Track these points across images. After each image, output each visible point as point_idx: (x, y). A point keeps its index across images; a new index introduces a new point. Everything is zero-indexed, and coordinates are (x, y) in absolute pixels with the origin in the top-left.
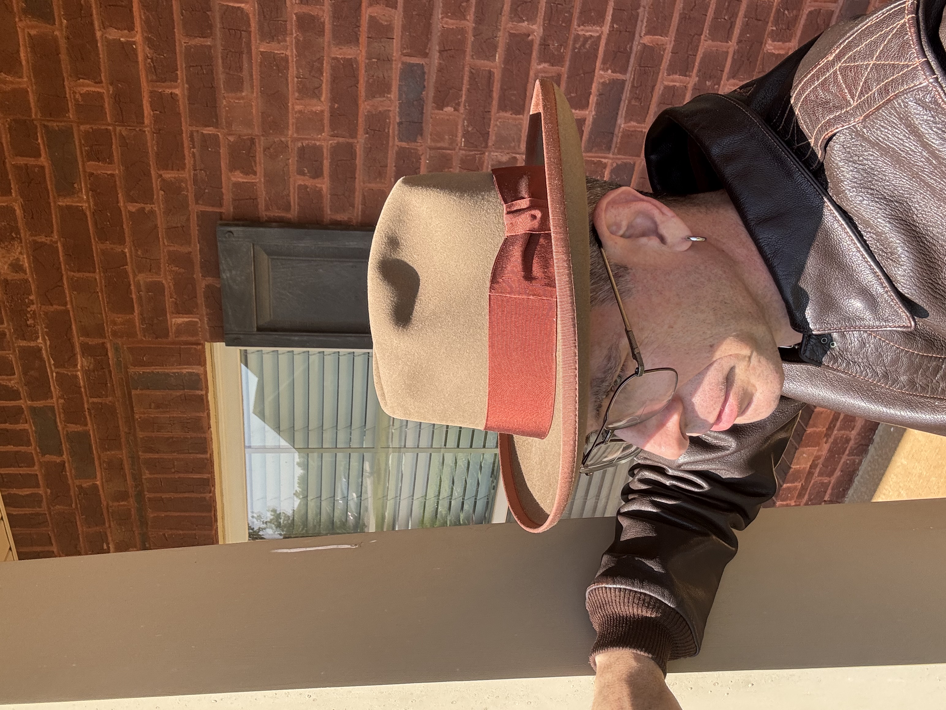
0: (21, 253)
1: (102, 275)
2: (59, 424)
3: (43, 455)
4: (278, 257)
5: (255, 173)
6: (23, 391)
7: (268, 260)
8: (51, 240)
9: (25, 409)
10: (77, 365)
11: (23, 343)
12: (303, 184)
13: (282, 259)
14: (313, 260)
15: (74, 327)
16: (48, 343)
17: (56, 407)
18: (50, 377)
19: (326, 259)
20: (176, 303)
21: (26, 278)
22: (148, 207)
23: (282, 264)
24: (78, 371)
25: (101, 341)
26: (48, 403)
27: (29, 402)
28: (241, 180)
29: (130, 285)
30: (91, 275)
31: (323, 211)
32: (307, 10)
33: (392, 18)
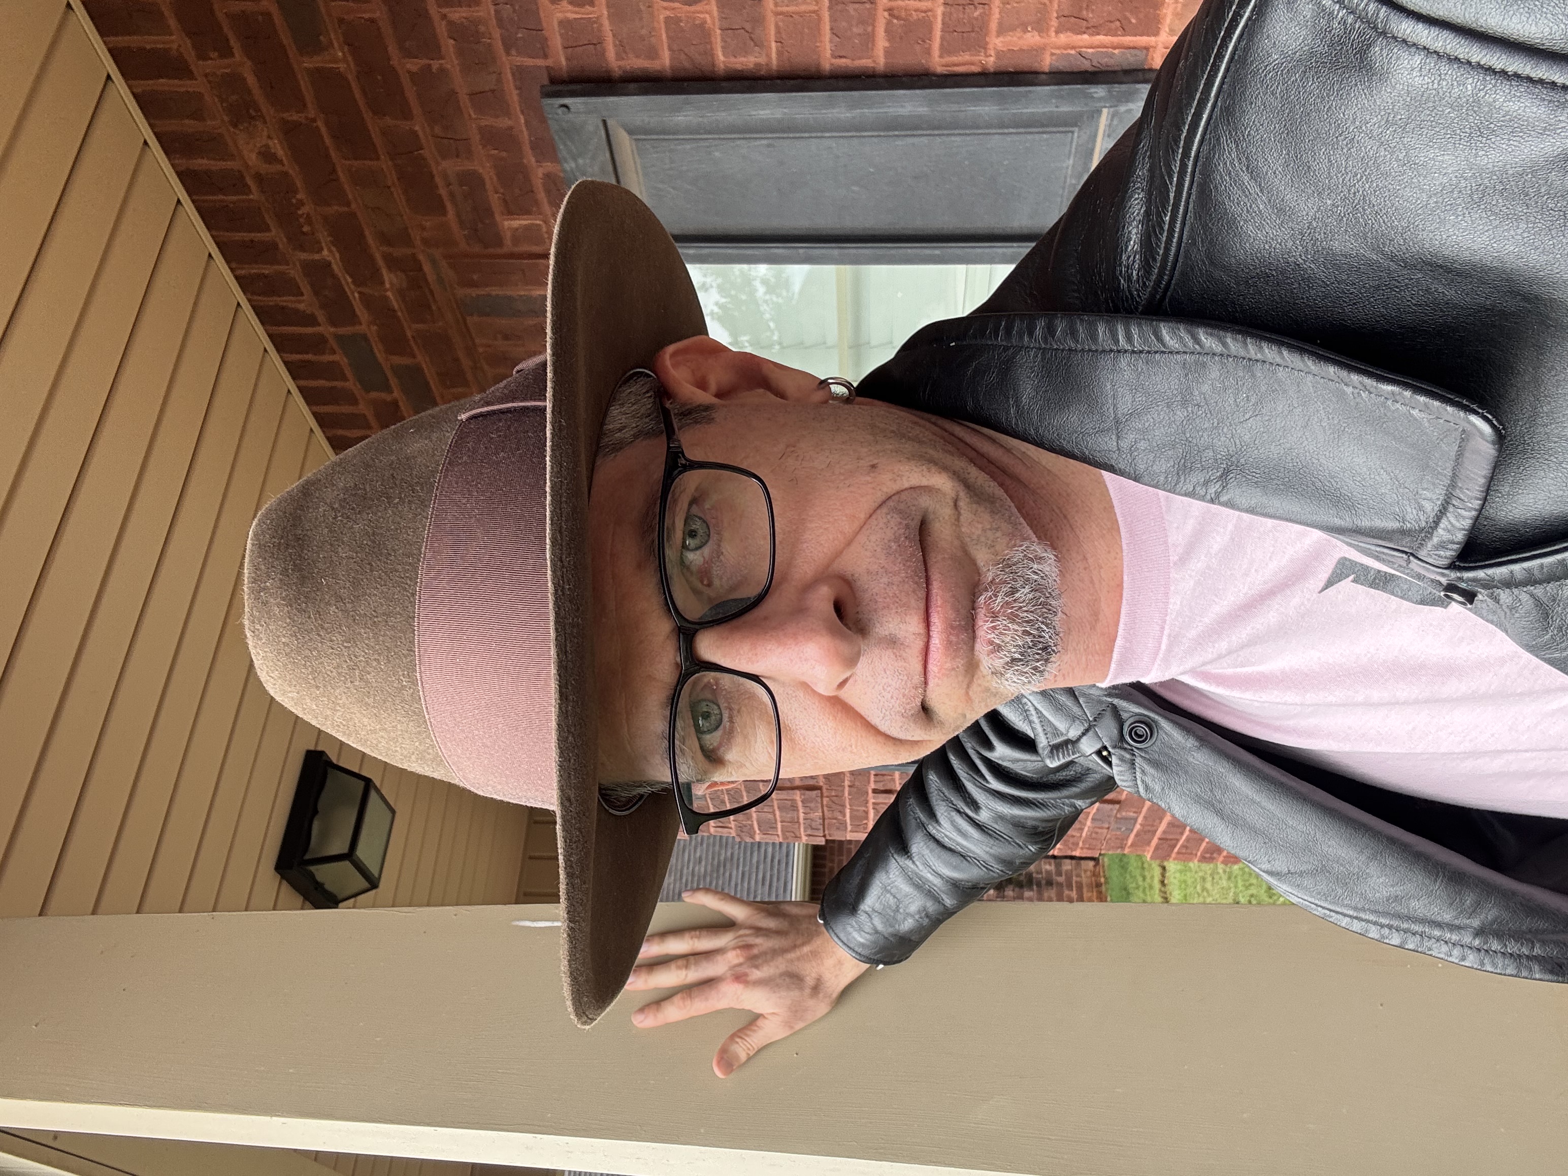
0: (269, 137)
1: (390, 163)
2: (378, 355)
3: (368, 391)
4: (646, 137)
6: (321, 316)
7: (628, 143)
8: (307, 118)
9: (328, 336)
10: (382, 283)
11: (303, 256)
12: (671, 15)
13: (651, 139)
14: (703, 138)
15: (367, 233)
16: (337, 255)
17: (369, 335)
18: (351, 297)
20: (505, 201)
21: (285, 169)
22: (435, 65)
23: (652, 146)
24: (387, 290)
25: (408, 251)
26: (357, 329)
27: (332, 330)
28: (571, 16)
29: (432, 177)
30: (375, 162)
31: (712, 55)
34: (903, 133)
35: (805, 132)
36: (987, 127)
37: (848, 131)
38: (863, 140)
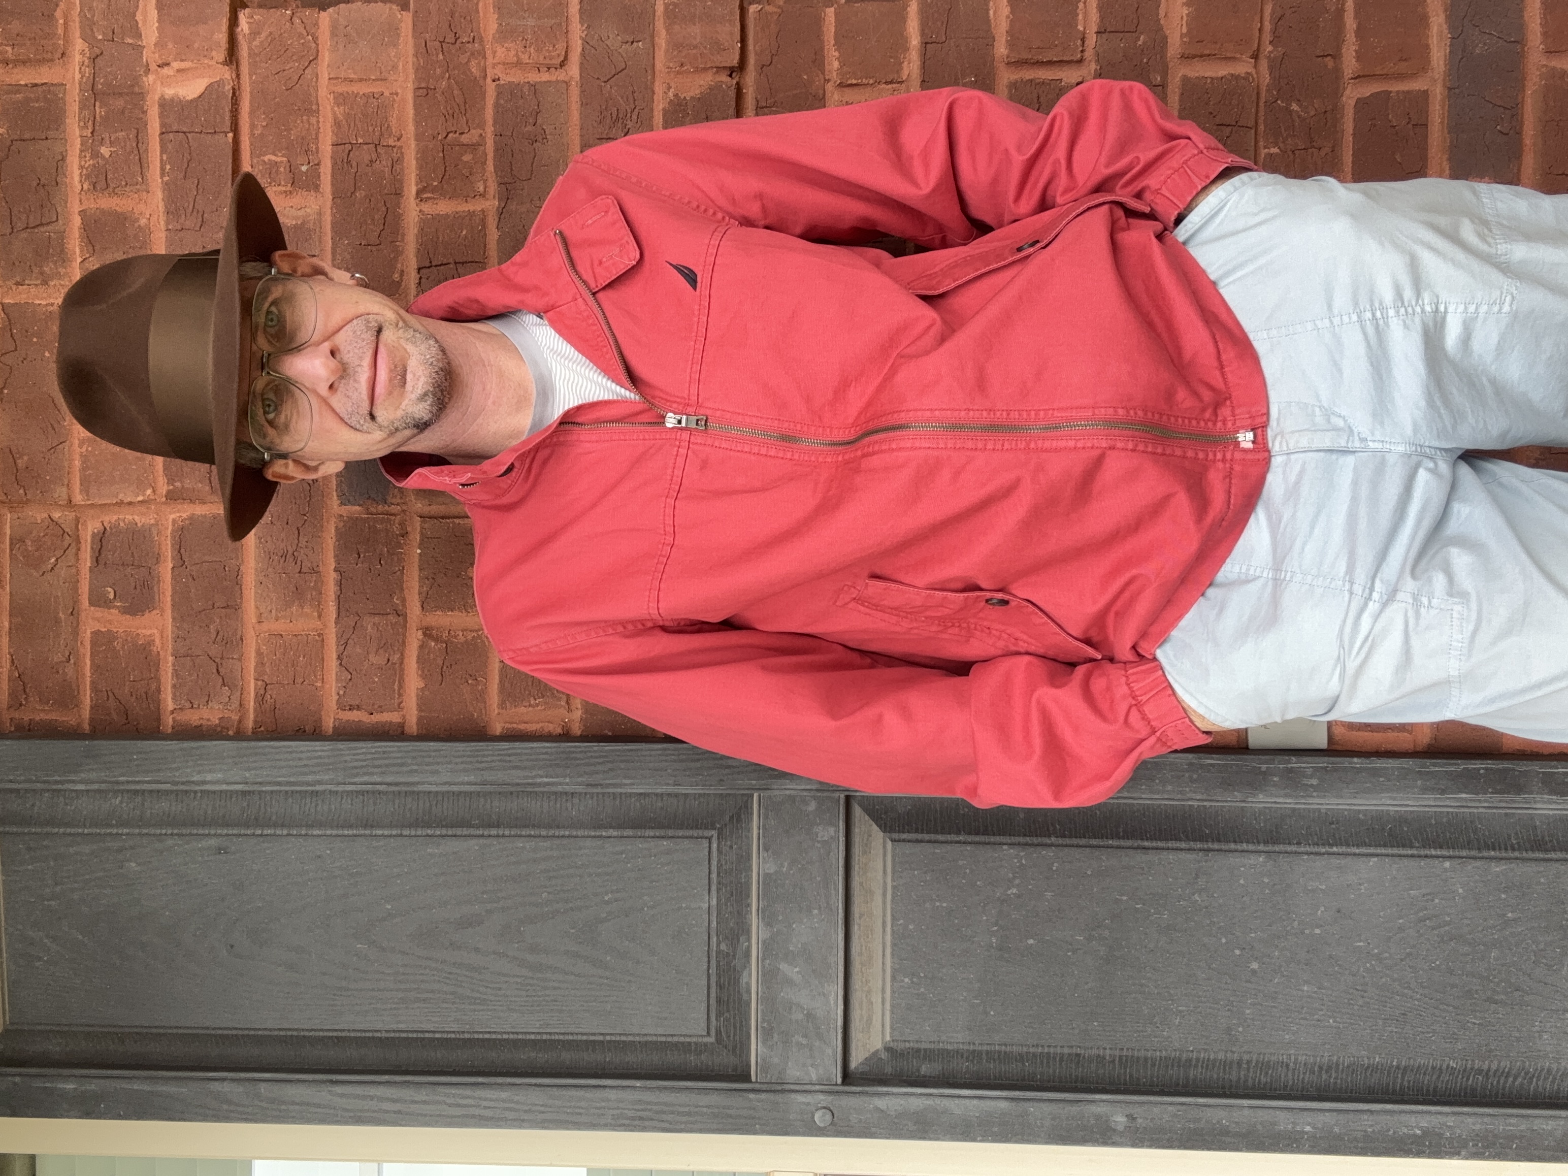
4: (20, 830)
12: (103, 630)
13: (29, 833)
14: (111, 834)
19: (145, 831)
23: (29, 849)
31: (158, 703)
32: (107, 203)
33: (308, 210)
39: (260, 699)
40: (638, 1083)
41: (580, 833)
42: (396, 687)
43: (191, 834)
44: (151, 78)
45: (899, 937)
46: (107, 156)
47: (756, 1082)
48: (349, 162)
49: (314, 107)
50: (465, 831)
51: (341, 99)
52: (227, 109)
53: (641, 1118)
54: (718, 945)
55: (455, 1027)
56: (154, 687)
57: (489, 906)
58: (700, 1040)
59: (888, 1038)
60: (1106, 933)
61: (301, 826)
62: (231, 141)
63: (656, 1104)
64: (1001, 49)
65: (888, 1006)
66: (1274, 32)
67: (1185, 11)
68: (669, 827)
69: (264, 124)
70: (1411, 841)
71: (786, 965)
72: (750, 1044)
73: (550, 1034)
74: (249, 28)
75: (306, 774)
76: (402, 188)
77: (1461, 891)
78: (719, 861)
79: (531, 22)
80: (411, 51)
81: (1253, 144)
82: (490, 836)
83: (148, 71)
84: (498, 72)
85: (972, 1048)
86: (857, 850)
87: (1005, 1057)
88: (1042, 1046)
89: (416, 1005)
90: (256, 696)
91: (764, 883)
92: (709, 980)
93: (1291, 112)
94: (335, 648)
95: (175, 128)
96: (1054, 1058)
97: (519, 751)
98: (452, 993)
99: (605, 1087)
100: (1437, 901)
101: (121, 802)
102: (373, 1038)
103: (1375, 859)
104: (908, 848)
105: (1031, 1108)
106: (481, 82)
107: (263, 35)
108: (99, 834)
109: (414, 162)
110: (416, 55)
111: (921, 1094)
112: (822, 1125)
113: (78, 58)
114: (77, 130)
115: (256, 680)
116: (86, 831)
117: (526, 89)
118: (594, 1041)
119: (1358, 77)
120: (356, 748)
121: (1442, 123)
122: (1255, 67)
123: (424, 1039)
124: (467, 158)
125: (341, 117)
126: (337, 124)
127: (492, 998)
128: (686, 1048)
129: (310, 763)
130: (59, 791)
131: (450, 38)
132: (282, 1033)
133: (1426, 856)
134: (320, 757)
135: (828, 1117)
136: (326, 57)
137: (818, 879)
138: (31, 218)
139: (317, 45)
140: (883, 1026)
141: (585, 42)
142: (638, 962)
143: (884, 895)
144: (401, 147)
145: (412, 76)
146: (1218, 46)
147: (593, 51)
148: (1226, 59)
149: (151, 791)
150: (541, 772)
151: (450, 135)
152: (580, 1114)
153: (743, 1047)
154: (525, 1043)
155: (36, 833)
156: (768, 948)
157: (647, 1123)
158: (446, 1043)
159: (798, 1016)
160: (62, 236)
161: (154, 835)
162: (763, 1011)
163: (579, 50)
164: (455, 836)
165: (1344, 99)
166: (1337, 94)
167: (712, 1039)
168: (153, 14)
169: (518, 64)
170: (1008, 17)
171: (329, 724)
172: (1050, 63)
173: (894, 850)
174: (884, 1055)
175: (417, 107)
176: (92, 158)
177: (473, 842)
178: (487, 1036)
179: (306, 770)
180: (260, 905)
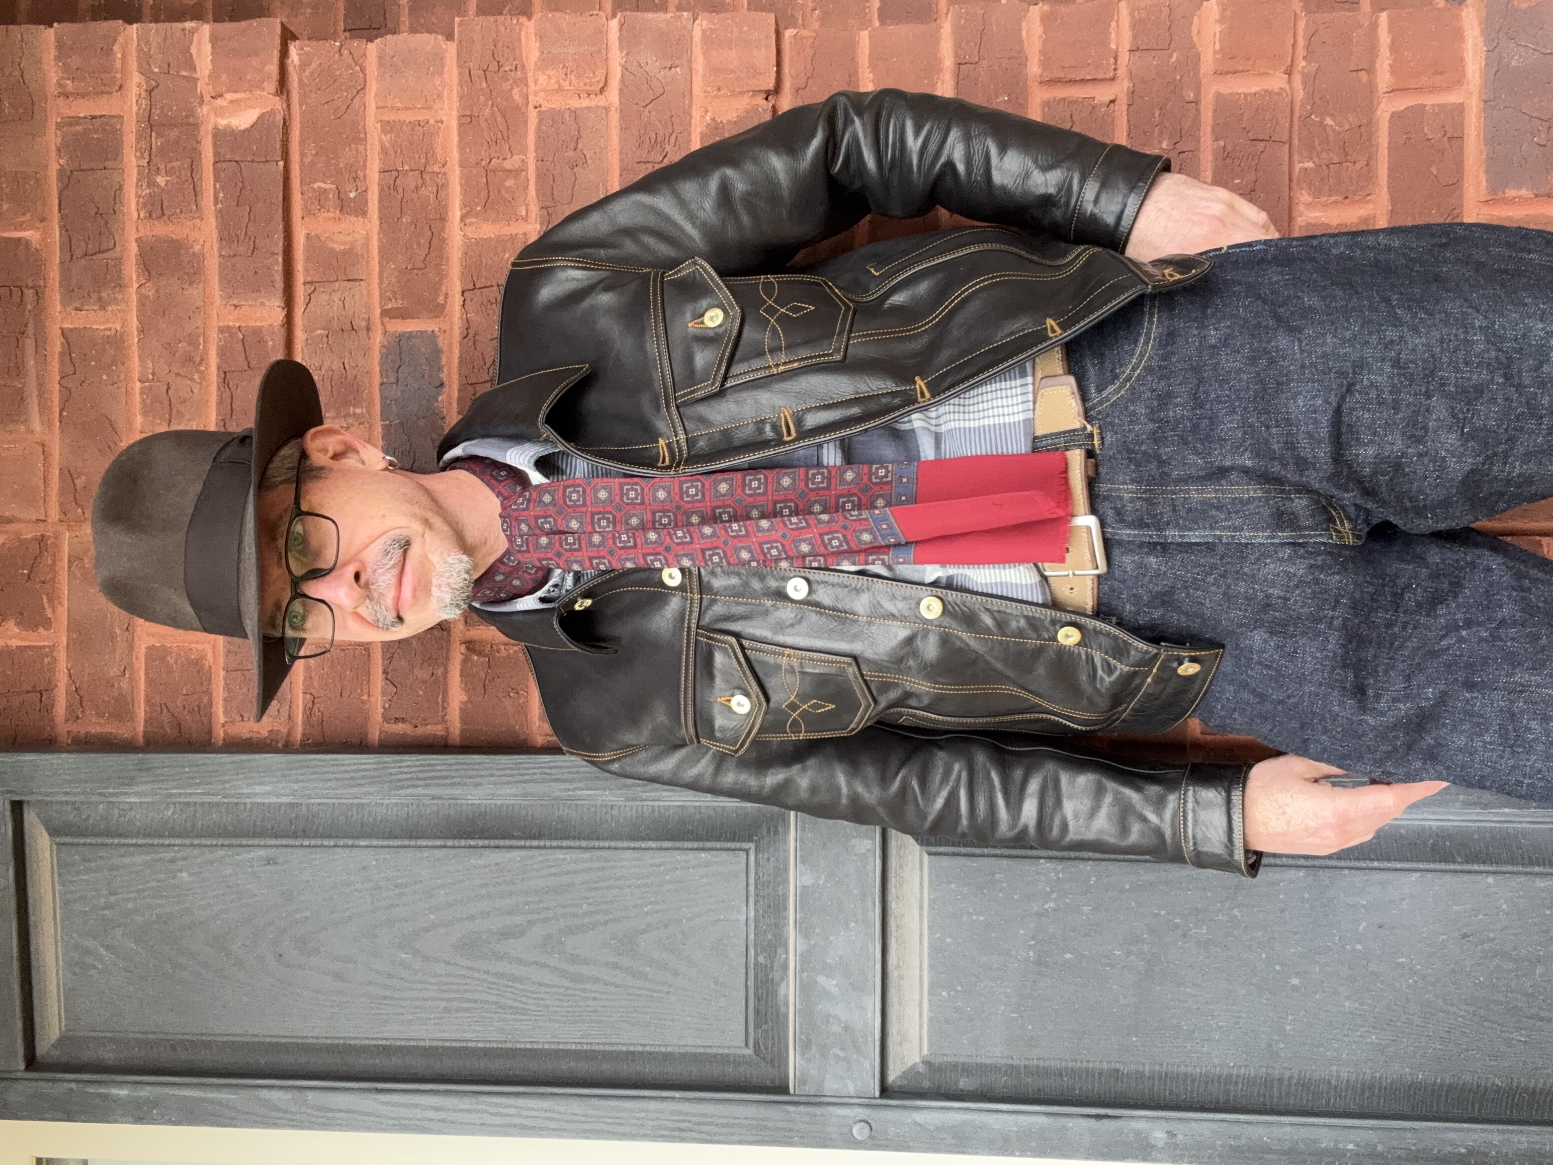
4: (75, 840)
5: (47, 623)
7: (51, 851)
12: (157, 645)
13: (84, 844)
14: (163, 845)
19: (196, 842)
23: (85, 860)
28: (14, 643)
31: (210, 716)
32: (162, 230)
33: (356, 236)
34: (481, 843)
35: (330, 837)
36: (612, 838)
37: (396, 838)
38: (418, 855)
39: (309, 713)
40: (677, 1094)
41: (620, 844)
42: (440, 700)
43: (241, 846)
44: (205, 109)
45: (936, 950)
46: (163, 184)
47: (795, 1095)
48: (395, 189)
49: (362, 136)
50: (508, 842)
51: (387, 127)
52: (279, 138)
53: (680, 1130)
54: (756, 955)
55: (496, 1036)
56: (205, 700)
57: (530, 917)
58: (739, 1052)
59: (925, 1052)
60: (1146, 948)
61: (347, 837)
62: (281, 168)
63: (695, 1115)
64: (1034, 68)
65: (925, 1020)
66: (1308, 47)
67: (1218, 28)
68: (708, 840)
69: (314, 152)
70: (1453, 856)
71: (824, 978)
72: (788, 1056)
73: (591, 1044)
74: (300, 60)
75: (351, 786)
76: (447, 212)
77: (1504, 907)
78: (756, 874)
79: (571, 50)
80: (455, 79)
81: (1287, 159)
82: (531, 847)
83: (202, 102)
84: (540, 99)
85: (1010, 1062)
86: (893, 863)
87: (1045, 1072)
88: (1082, 1062)
89: (460, 1015)
90: (305, 709)
91: (801, 896)
92: (747, 992)
93: (1324, 127)
94: (380, 662)
95: (228, 157)
96: (1093, 1076)
97: (559, 764)
98: (496, 1003)
99: (644, 1097)
100: (1481, 916)
101: (173, 814)
102: (418, 1046)
103: (1418, 874)
104: (946, 862)
105: (1070, 1123)
106: (523, 109)
107: (314, 65)
108: (153, 845)
109: (458, 189)
110: (460, 84)
111: (959, 1109)
112: (859, 1138)
113: (135, 90)
114: (134, 162)
115: (305, 693)
116: (140, 842)
117: (567, 115)
118: (633, 1053)
119: (1393, 91)
120: (402, 761)
121: (1478, 135)
122: (1290, 82)
123: (467, 1048)
124: (510, 183)
125: (387, 144)
126: (384, 150)
127: (533, 1008)
128: (724, 1059)
129: (355, 775)
130: (113, 803)
131: (493, 67)
132: (329, 1042)
133: (1469, 872)
134: (365, 770)
135: (867, 1129)
136: (373, 87)
137: (855, 892)
138: (90, 246)
139: (365, 75)
140: (921, 1038)
141: (625, 68)
142: (676, 974)
143: (921, 908)
144: (445, 174)
145: (456, 104)
146: (1251, 62)
147: (632, 77)
148: (1260, 74)
149: (202, 804)
150: (580, 785)
151: (494, 161)
152: (621, 1124)
153: (780, 1059)
154: (567, 1053)
155: (90, 844)
156: (805, 959)
157: (685, 1135)
158: (487, 1053)
159: (836, 1028)
160: (119, 260)
161: (205, 846)
162: (800, 1024)
163: (619, 76)
164: (497, 847)
165: (1379, 112)
166: (1371, 108)
167: (749, 1052)
168: (207, 47)
169: (560, 89)
170: (1040, 37)
171: (374, 735)
172: (1083, 81)
173: (930, 862)
174: (921, 1069)
175: (460, 134)
176: (148, 186)
177: (516, 854)
178: (529, 1046)
179: (353, 783)
180: (308, 914)
